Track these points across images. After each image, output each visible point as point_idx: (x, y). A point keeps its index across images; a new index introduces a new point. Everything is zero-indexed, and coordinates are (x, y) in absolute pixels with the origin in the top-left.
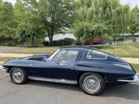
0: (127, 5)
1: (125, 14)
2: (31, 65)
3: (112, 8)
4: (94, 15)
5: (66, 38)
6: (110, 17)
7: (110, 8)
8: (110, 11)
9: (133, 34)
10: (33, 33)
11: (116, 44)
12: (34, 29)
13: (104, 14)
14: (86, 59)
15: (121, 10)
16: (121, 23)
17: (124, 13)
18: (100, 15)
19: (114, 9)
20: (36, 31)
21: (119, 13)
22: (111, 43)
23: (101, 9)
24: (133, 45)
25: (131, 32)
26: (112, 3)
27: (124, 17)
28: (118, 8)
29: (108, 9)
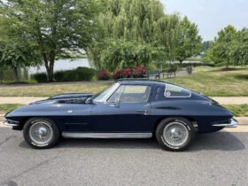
0: (175, 16)
1: (172, 30)
2: (70, 112)
3: (152, 19)
4: (125, 28)
5: (79, 68)
6: (150, 33)
7: (150, 18)
8: (150, 22)
9: (181, 61)
10: (18, 56)
11: (165, 77)
12: (20, 49)
13: (141, 27)
14: (163, 98)
15: (167, 22)
16: (167, 43)
17: (170, 27)
18: (134, 30)
19: (156, 20)
20: (24, 53)
21: (163, 27)
22: (159, 76)
23: (136, 18)
24: (189, 78)
25: (178, 59)
26: (152, 10)
27: (171, 34)
28: (161, 20)
29: (147, 19)
